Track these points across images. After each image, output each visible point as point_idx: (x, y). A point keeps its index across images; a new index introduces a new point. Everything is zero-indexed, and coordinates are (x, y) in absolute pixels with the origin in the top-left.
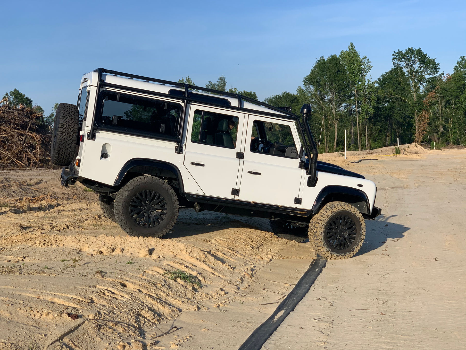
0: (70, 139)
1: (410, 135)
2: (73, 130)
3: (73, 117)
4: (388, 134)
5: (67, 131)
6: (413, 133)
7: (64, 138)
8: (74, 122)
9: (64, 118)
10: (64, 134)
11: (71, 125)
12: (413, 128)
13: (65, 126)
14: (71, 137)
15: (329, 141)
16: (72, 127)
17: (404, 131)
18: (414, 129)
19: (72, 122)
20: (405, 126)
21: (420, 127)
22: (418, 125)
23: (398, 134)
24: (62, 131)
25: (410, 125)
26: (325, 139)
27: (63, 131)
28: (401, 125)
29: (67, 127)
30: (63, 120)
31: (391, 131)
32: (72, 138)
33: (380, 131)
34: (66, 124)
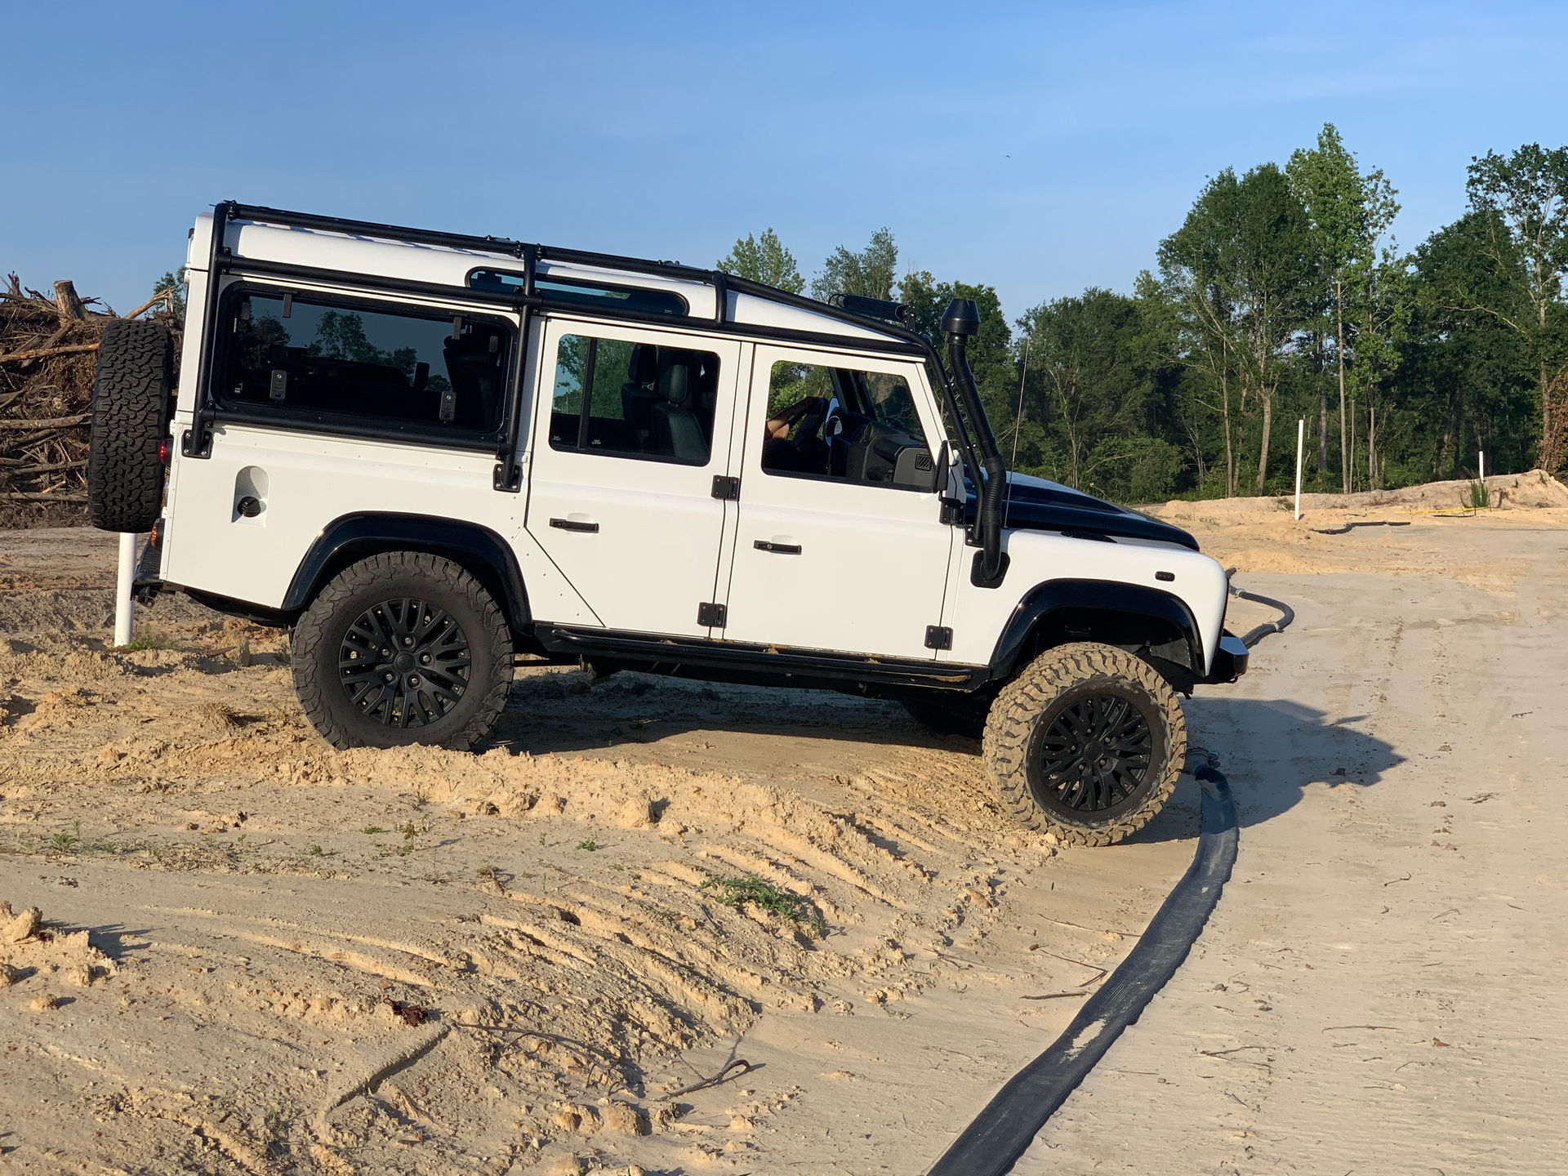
0: (135, 449)
1: (1522, 442)
2: (145, 418)
3: (143, 374)
4: (1446, 437)
5: (123, 423)
6: (1534, 438)
7: (114, 445)
8: (146, 389)
9: (113, 377)
10: (113, 435)
11: (138, 402)
12: (1532, 420)
13: (116, 408)
14: (139, 443)
15: (1242, 457)
16: (142, 409)
17: (1501, 428)
18: (1537, 425)
19: (141, 389)
20: (1504, 411)
21: (1557, 416)
22: (1551, 410)
23: (1479, 438)
24: (107, 424)
25: (1524, 409)
26: (1229, 452)
27: (110, 422)
28: (1493, 408)
29: (124, 408)
30: (111, 384)
31: (1458, 429)
32: (143, 445)
33: (1420, 428)
34: (121, 397)
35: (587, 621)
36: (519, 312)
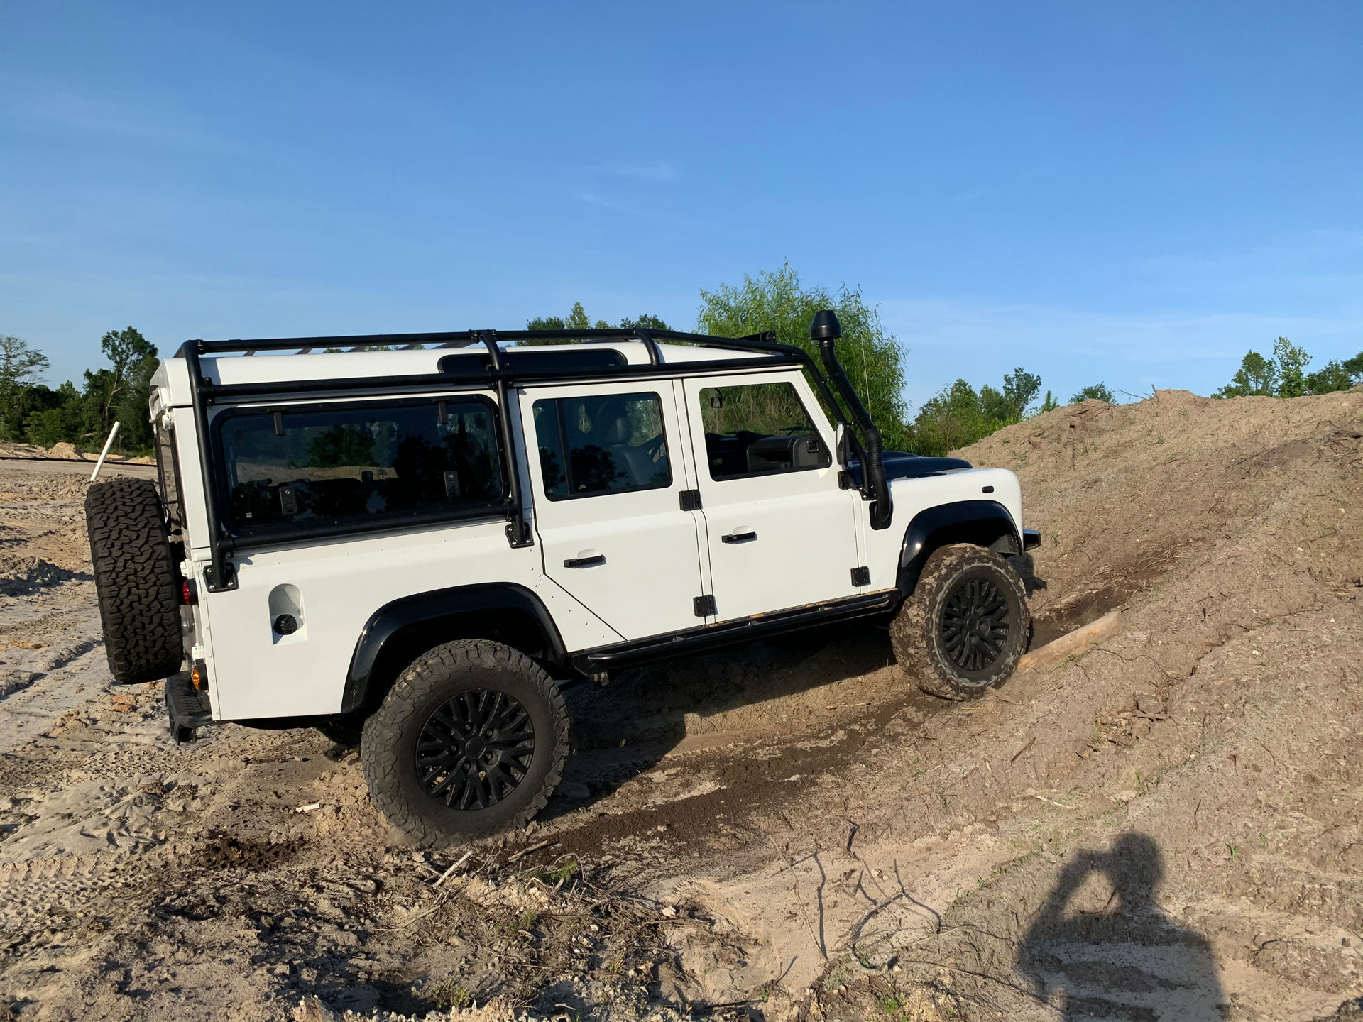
0: (150, 599)
2: (154, 568)
3: (140, 526)
7: (126, 602)
8: (147, 539)
9: (109, 536)
10: (124, 591)
11: (142, 554)
13: (120, 564)
14: (152, 592)
19: (141, 541)
24: (115, 583)
27: (117, 580)
30: (109, 543)
32: (158, 593)
35: (612, 639)
36: (495, 389)
